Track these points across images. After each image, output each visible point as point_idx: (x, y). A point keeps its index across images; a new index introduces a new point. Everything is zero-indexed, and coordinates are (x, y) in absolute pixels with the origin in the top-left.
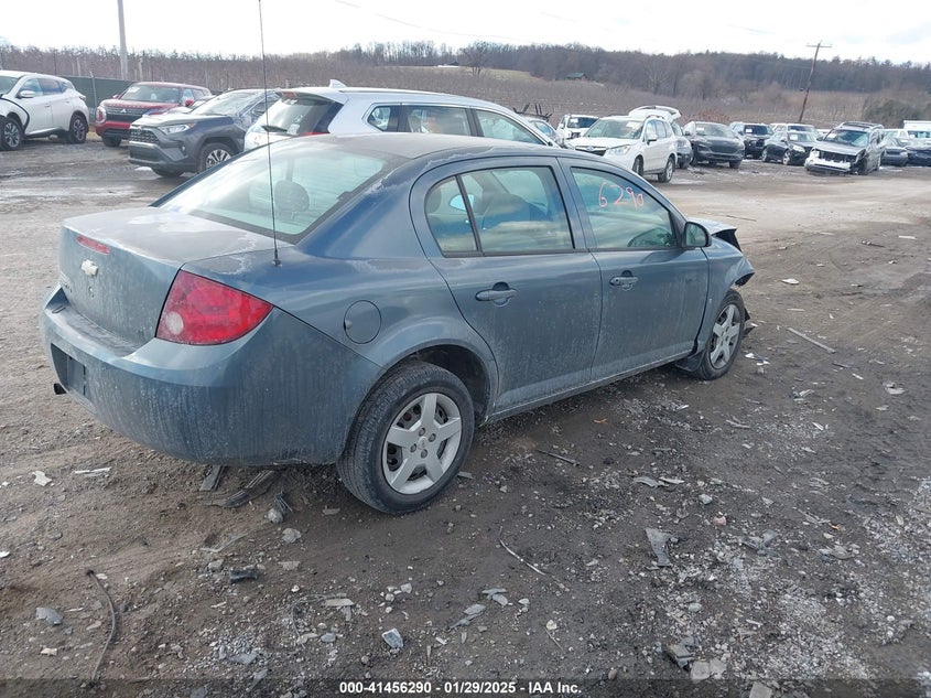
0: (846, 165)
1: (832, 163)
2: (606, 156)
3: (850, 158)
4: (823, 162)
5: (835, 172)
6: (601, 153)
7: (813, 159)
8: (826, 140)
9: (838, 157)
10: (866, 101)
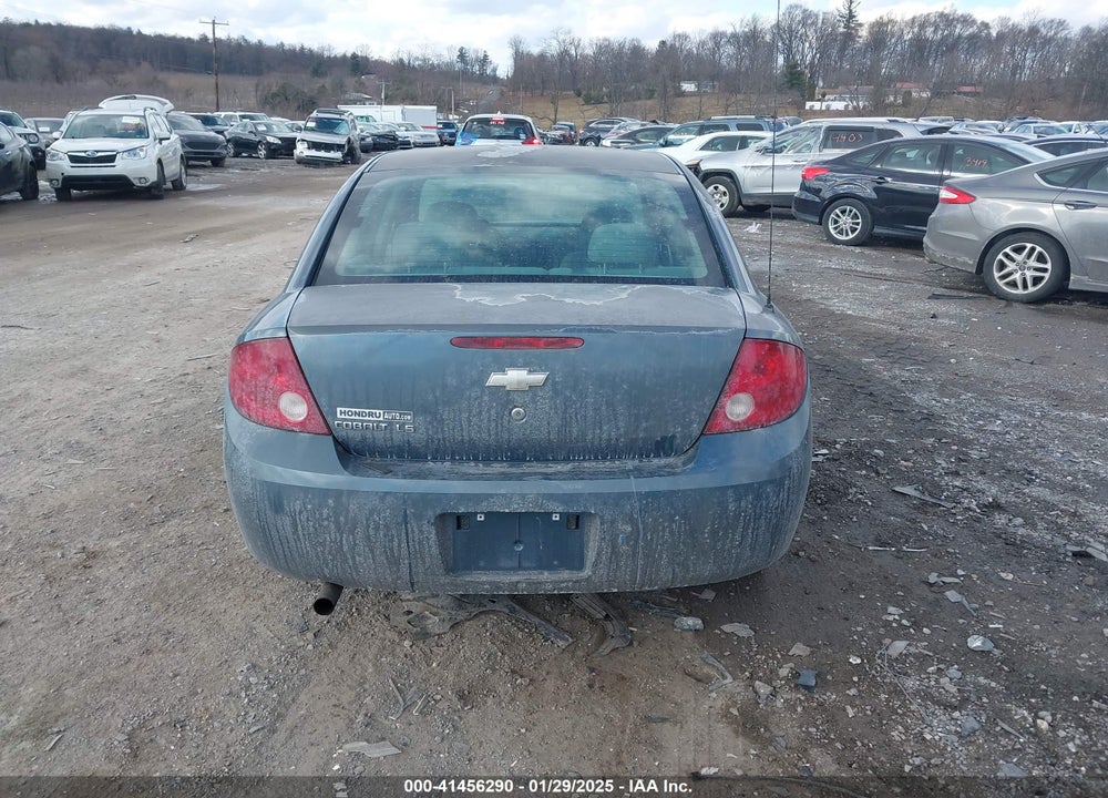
0: (338, 155)
1: (322, 154)
2: (118, 161)
3: (339, 147)
4: (313, 153)
5: (329, 163)
6: (111, 159)
7: (301, 150)
8: (306, 129)
9: (328, 147)
10: (257, 85)
